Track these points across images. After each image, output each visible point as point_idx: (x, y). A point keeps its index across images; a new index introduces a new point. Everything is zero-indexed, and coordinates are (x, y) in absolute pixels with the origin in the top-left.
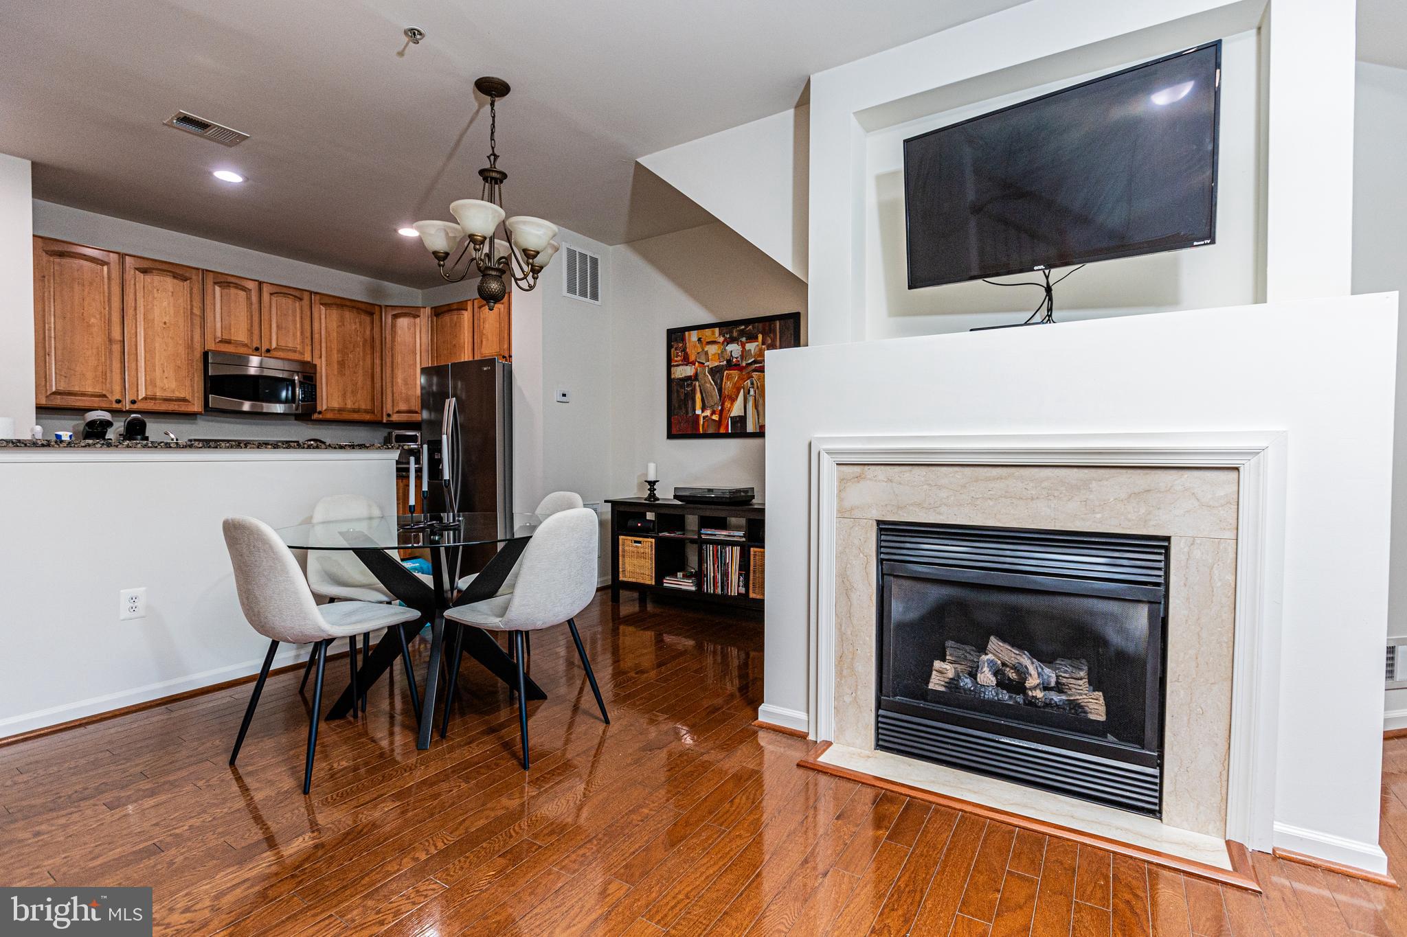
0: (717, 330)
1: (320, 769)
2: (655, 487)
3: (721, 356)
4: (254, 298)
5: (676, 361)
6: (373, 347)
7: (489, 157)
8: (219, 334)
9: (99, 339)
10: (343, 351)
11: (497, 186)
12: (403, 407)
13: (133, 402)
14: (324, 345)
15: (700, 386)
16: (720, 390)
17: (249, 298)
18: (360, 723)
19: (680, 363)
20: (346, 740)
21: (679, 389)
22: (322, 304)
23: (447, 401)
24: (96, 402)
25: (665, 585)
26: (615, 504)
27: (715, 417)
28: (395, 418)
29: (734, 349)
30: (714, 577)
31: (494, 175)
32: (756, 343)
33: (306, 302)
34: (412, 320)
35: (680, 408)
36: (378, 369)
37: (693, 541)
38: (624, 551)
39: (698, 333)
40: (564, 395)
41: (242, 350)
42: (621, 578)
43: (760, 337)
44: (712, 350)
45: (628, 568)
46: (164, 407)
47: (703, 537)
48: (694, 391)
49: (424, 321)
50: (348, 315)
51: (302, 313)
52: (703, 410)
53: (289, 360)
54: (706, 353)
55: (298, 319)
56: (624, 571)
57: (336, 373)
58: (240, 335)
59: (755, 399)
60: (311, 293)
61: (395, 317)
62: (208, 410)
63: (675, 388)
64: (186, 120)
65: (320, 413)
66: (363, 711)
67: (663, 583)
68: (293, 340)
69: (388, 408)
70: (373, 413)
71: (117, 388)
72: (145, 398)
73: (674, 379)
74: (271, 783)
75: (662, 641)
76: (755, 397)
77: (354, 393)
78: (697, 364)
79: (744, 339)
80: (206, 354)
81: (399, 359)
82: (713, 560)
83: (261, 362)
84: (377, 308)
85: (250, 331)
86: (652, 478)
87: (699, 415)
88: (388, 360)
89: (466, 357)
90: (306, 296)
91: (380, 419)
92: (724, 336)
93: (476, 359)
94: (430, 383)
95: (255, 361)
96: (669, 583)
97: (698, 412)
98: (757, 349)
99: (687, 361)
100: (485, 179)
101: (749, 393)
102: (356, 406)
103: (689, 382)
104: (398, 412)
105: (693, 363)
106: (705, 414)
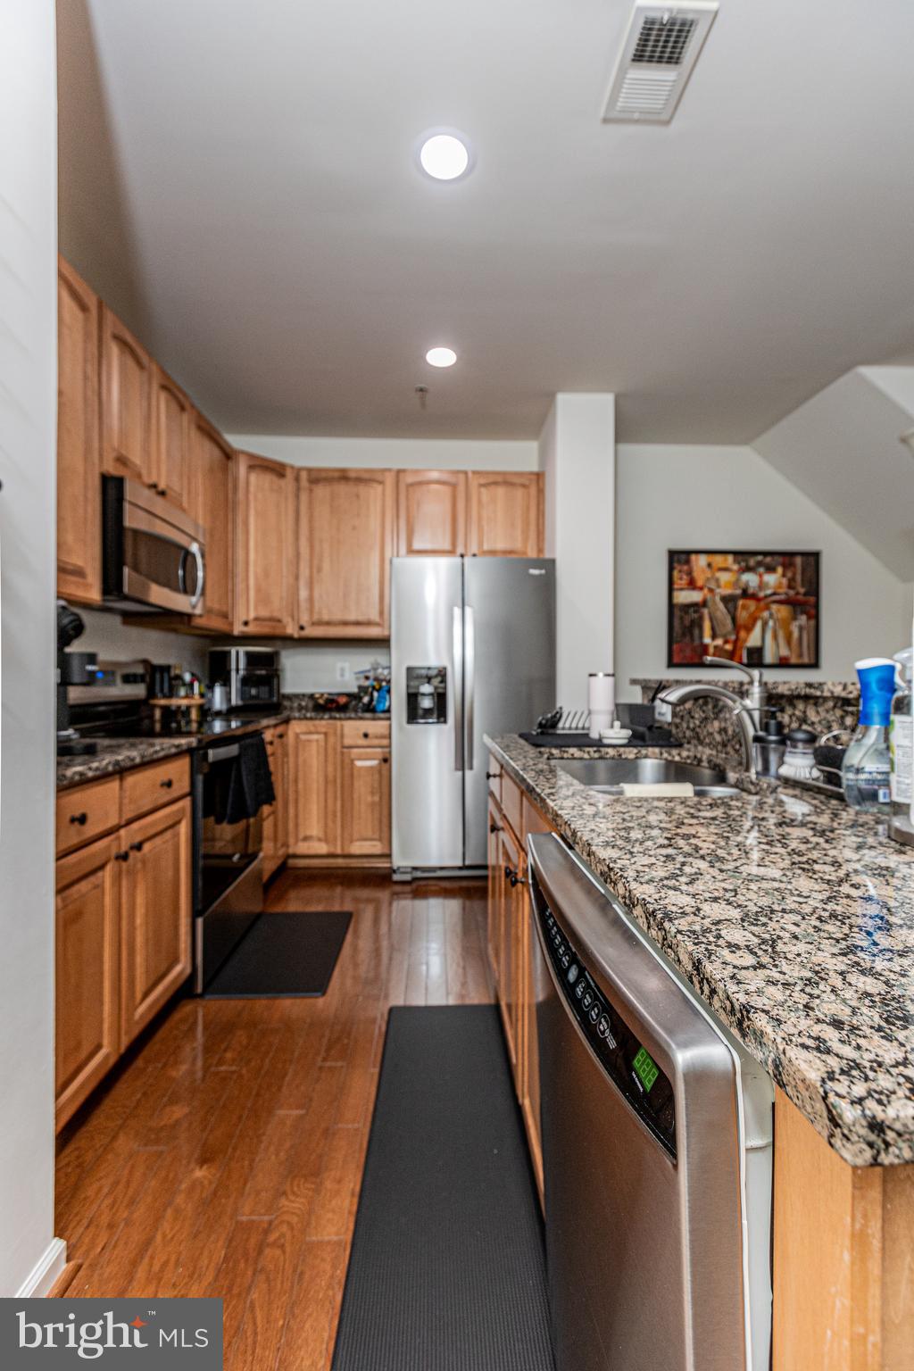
0: (731, 558)
3: (736, 583)
5: (680, 586)
15: (710, 614)
16: (734, 619)
19: (685, 588)
21: (683, 615)
27: (729, 647)
29: (751, 579)
32: (777, 575)
35: (684, 636)
39: (707, 558)
43: (780, 570)
44: (724, 577)
48: (701, 618)
52: (714, 637)
54: (717, 580)
59: (775, 632)
63: (677, 613)
73: (677, 604)
76: (775, 629)
78: (706, 591)
79: (761, 570)
87: (707, 644)
92: (739, 563)
97: (707, 640)
98: (777, 581)
99: (692, 585)
101: (768, 625)
103: (696, 608)
105: (701, 589)
106: (716, 642)
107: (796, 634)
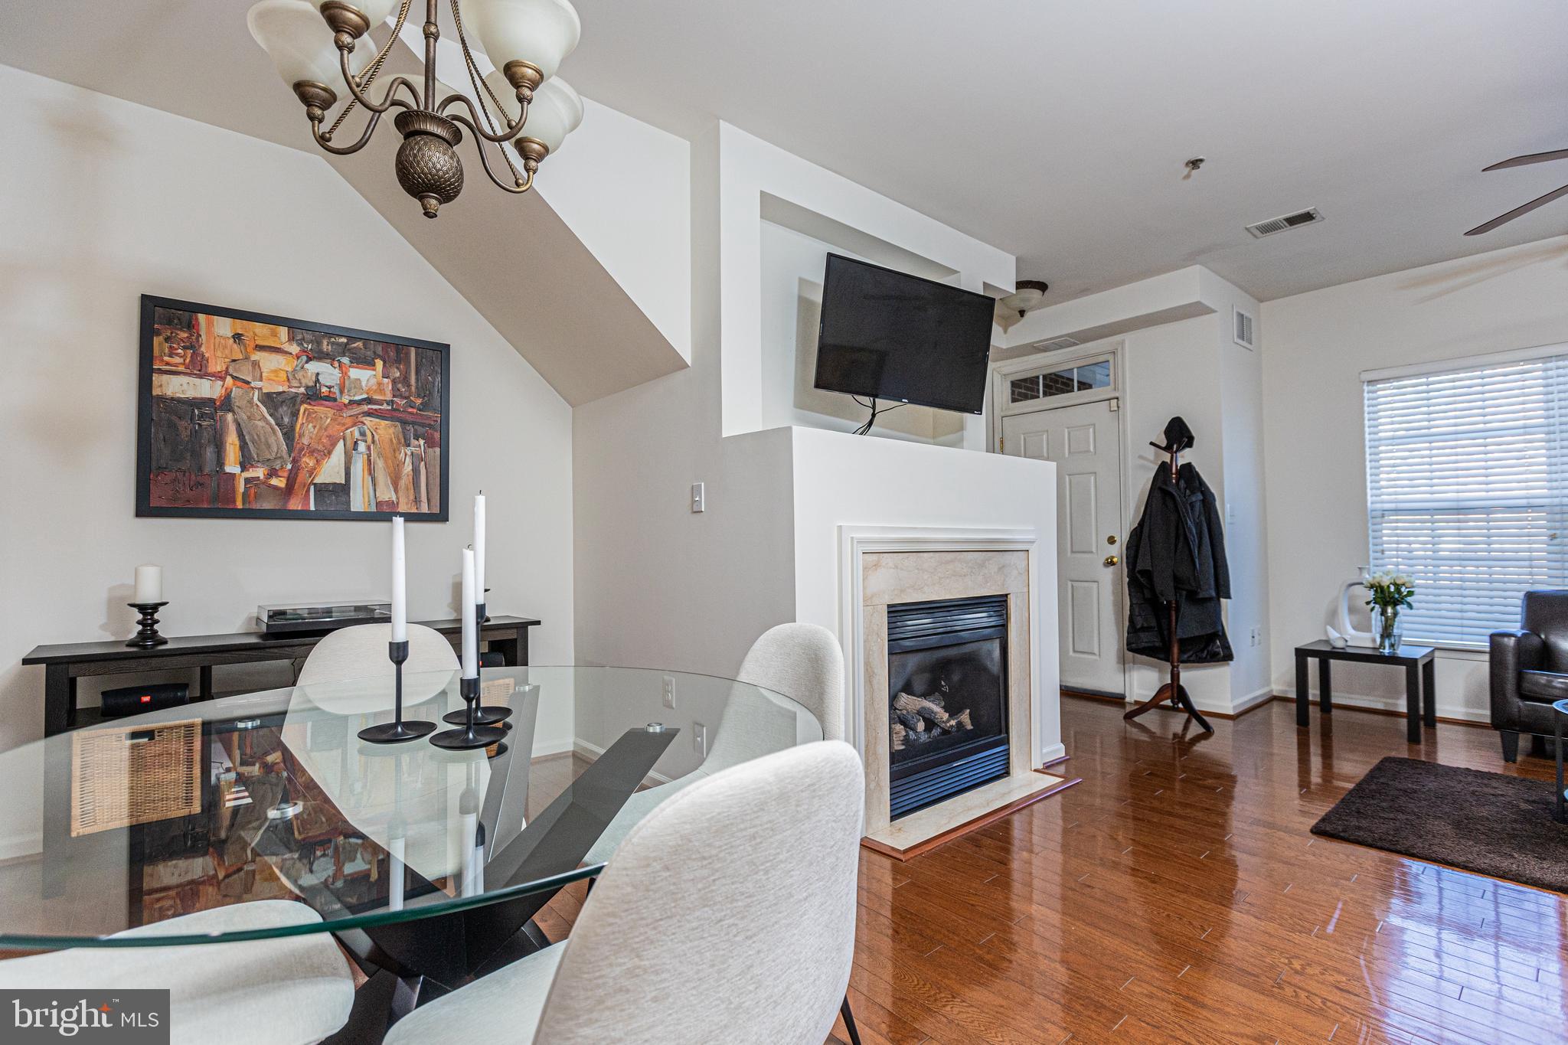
0: (283, 332)
2: (156, 616)
3: (293, 375)
5: (168, 364)
15: (236, 422)
16: (290, 437)
19: (181, 368)
21: (174, 420)
27: (279, 482)
29: (327, 373)
32: (374, 373)
35: (176, 457)
39: (233, 323)
42: (77, 829)
43: (379, 364)
44: (269, 362)
48: (218, 429)
52: (246, 464)
54: (256, 364)
56: (82, 814)
59: (369, 461)
63: (161, 416)
67: (223, 803)
73: (162, 397)
76: (369, 456)
78: (229, 379)
79: (346, 360)
86: (148, 597)
87: (231, 476)
92: (300, 344)
96: (234, 798)
97: (232, 467)
98: (373, 381)
99: (199, 368)
101: (355, 449)
103: (208, 410)
105: (219, 377)
106: (251, 473)
107: (408, 468)
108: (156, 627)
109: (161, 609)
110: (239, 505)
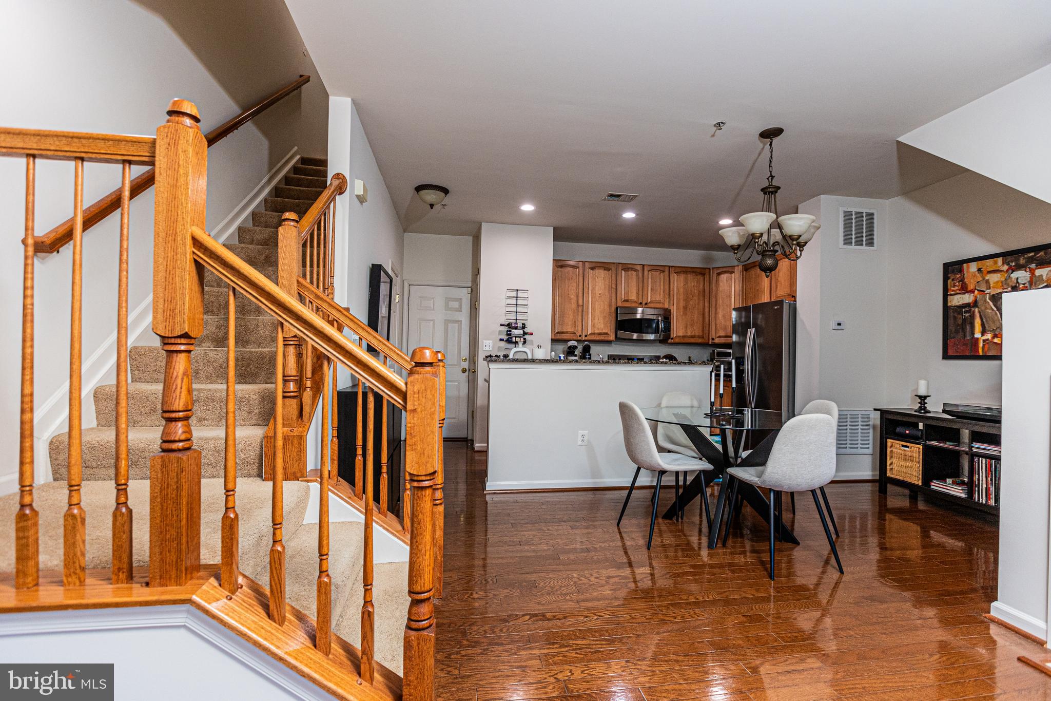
0: (1000, 260)
1: (656, 540)
2: (926, 401)
3: (1004, 283)
4: (640, 275)
5: (953, 291)
6: (704, 296)
7: (768, 179)
8: (623, 297)
9: (574, 306)
10: (686, 300)
11: (773, 195)
12: (722, 333)
13: (586, 336)
14: (675, 298)
15: (979, 312)
17: (638, 275)
18: (680, 524)
19: (958, 292)
20: (671, 531)
21: (956, 315)
22: (675, 273)
23: (749, 330)
24: (571, 337)
25: (932, 487)
26: (883, 412)
27: (998, 341)
28: (717, 341)
29: (1023, 276)
30: (986, 488)
31: (771, 190)
33: (667, 272)
34: (729, 275)
35: (957, 332)
36: (707, 310)
37: (967, 453)
38: (892, 452)
39: (978, 264)
40: (839, 324)
41: (633, 305)
42: (889, 474)
44: (994, 278)
45: (896, 467)
46: (598, 338)
47: (974, 450)
48: (972, 317)
49: (737, 275)
50: (690, 277)
51: (664, 279)
52: (983, 332)
53: (657, 308)
54: (987, 282)
55: (662, 284)
56: (891, 469)
57: (682, 314)
58: (633, 297)
60: (669, 267)
61: (719, 274)
62: (618, 339)
63: (951, 314)
64: (612, 195)
65: (672, 339)
66: (682, 519)
67: (930, 485)
68: (659, 297)
69: (713, 334)
70: (703, 338)
71: (580, 329)
72: (591, 334)
73: (951, 306)
74: (633, 539)
75: (929, 537)
77: (692, 325)
78: (976, 292)
79: (1033, 266)
80: (617, 309)
81: (720, 301)
82: (986, 473)
83: (643, 311)
84: (707, 270)
85: (638, 294)
86: (922, 392)
87: (977, 339)
88: (714, 303)
89: (765, 299)
90: (667, 268)
91: (707, 341)
92: (1008, 265)
93: (772, 300)
94: (740, 317)
95: (640, 310)
96: (936, 485)
97: (978, 335)
99: (964, 289)
100: (765, 193)
102: (693, 334)
103: (967, 309)
104: (719, 337)
105: (972, 292)
106: (985, 337)
108: (926, 405)
109: (928, 398)
110: (981, 353)
